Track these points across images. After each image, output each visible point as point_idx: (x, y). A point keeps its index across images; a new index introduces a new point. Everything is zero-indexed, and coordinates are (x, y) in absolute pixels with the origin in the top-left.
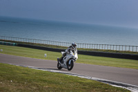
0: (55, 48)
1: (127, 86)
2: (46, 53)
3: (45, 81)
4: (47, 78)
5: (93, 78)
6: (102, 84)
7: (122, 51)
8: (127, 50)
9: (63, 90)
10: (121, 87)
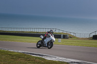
1: (42, 56)
5: (19, 51)
10: (38, 56)
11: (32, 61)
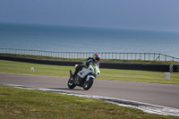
0: (45, 59)
1: (137, 105)
2: (33, 67)
3: (31, 103)
4: (34, 99)
5: (94, 97)
6: (106, 104)
7: (131, 61)
8: (138, 58)
9: (55, 113)
10: (130, 106)
11: (119, 114)
